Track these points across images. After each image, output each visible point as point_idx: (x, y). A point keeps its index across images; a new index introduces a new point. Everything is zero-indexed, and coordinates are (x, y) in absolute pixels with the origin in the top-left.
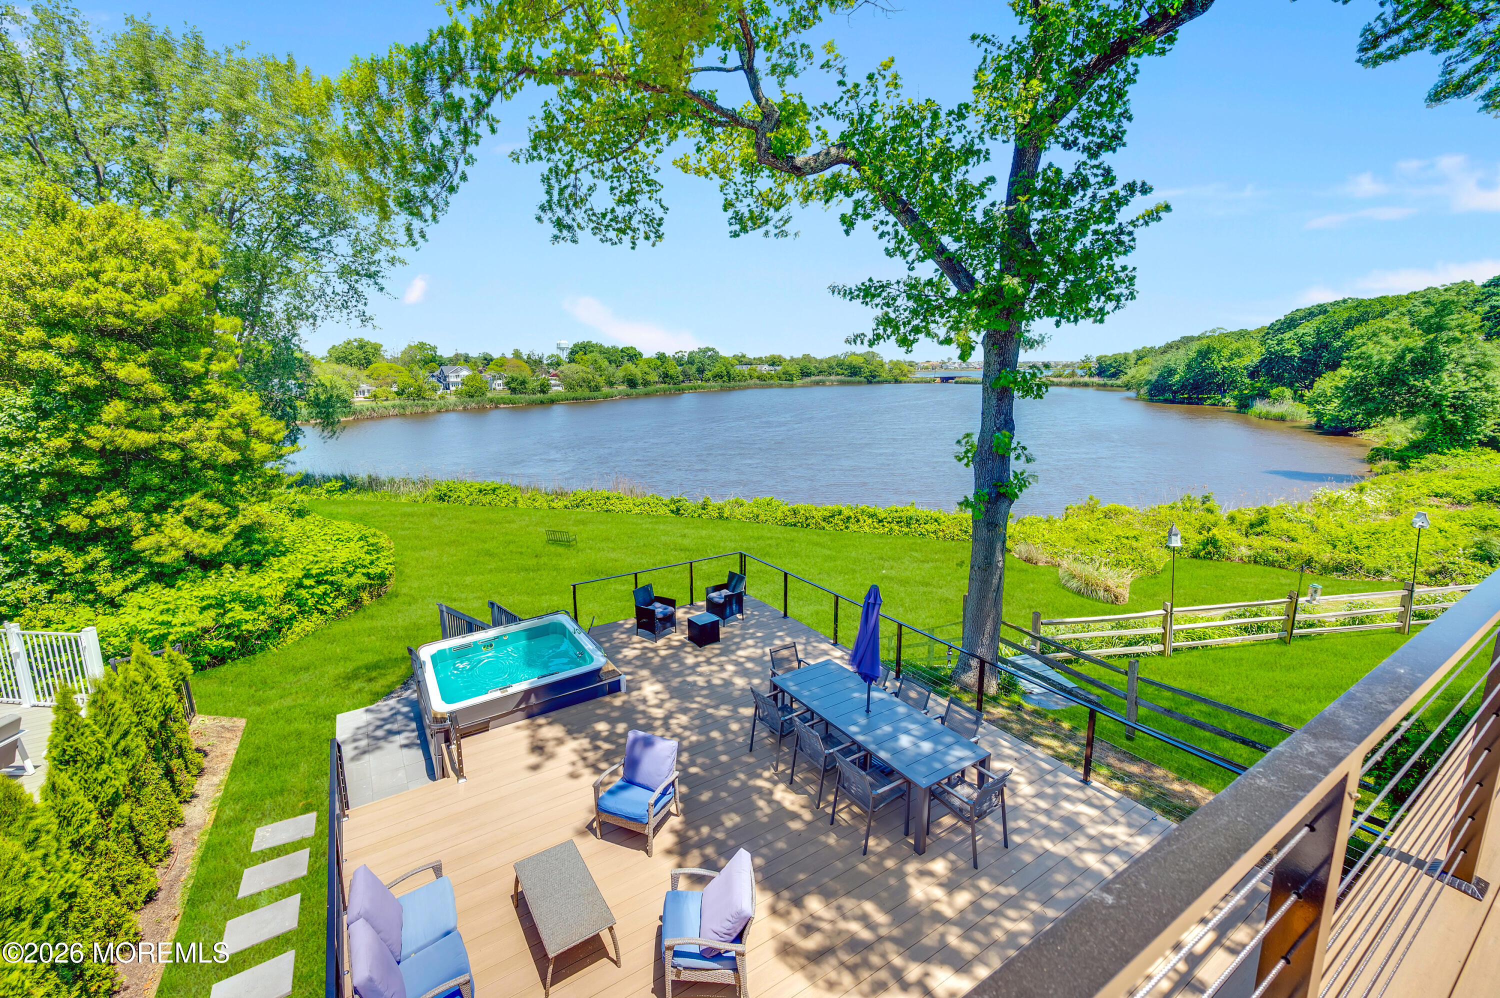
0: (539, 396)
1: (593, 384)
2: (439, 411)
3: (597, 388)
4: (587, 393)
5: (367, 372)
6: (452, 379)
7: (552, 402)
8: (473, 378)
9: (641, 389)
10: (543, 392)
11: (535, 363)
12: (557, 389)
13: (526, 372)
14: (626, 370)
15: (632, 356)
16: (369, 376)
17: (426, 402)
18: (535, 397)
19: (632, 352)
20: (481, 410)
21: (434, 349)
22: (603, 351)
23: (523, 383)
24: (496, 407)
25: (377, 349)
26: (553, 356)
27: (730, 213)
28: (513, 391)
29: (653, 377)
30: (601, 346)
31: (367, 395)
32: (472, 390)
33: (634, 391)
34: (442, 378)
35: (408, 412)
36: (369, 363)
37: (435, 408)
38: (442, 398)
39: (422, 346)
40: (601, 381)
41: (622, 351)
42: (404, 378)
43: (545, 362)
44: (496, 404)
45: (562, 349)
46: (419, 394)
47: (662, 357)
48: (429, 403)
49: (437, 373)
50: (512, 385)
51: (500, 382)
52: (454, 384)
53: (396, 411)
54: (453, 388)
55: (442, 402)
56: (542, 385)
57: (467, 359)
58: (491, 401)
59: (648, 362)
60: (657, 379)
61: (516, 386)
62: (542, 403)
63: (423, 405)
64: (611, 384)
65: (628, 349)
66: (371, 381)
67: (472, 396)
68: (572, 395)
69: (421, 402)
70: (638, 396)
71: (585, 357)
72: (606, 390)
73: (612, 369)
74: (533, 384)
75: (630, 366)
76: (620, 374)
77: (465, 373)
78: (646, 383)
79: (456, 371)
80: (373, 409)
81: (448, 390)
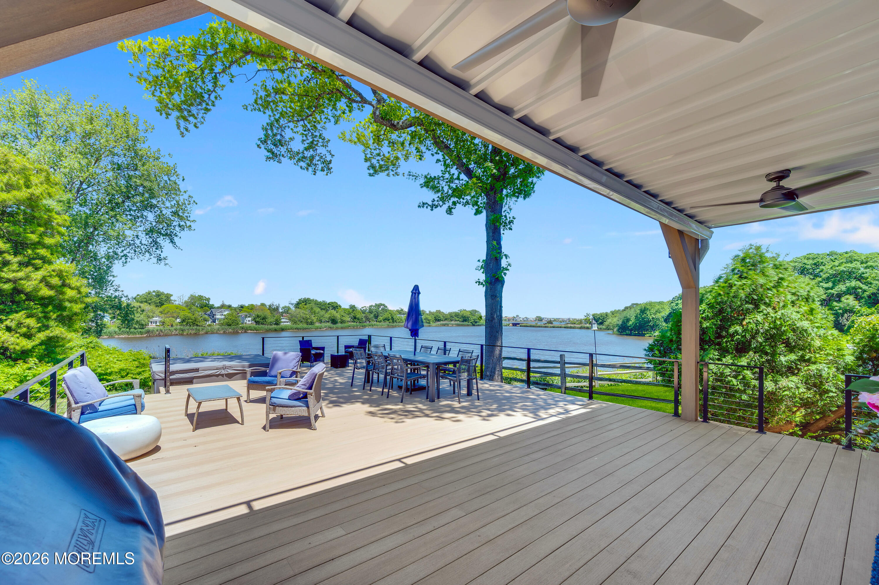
0: (274, 326)
1: (309, 321)
2: (207, 333)
3: (312, 323)
4: (305, 326)
5: (160, 309)
6: (218, 316)
7: (283, 330)
8: (231, 315)
9: (339, 325)
10: (277, 324)
11: (274, 309)
12: (285, 322)
13: (268, 313)
14: (331, 314)
15: (335, 307)
16: (161, 312)
17: (198, 328)
18: (271, 327)
19: (335, 305)
20: (235, 333)
21: (208, 300)
22: (317, 303)
23: (264, 318)
24: (245, 332)
25: (168, 297)
26: (285, 307)
28: (257, 323)
29: (347, 318)
30: (316, 300)
31: (158, 324)
32: (230, 322)
33: (335, 326)
34: (212, 315)
35: (185, 333)
36: (162, 304)
37: (204, 331)
38: (210, 326)
39: (200, 297)
40: (315, 319)
41: (329, 304)
42: (187, 313)
43: (280, 310)
44: (245, 330)
45: (292, 304)
46: (195, 323)
47: (353, 307)
48: (200, 328)
49: (209, 313)
50: (257, 320)
51: (250, 319)
52: (218, 319)
53: (177, 333)
54: (217, 322)
55: (209, 328)
56: (276, 320)
57: (230, 306)
58: (243, 328)
59: (345, 310)
60: (349, 319)
61: (260, 320)
62: (276, 330)
63: (196, 329)
64: (321, 322)
65: (332, 303)
66: (163, 315)
67: (230, 325)
68: (295, 326)
69: (195, 327)
70: (337, 328)
71: (306, 306)
72: (317, 324)
73: (322, 313)
74: (270, 319)
75: (334, 312)
76: (327, 315)
77: (227, 314)
78: (342, 322)
79: (221, 312)
80: (161, 331)
81: (215, 322)
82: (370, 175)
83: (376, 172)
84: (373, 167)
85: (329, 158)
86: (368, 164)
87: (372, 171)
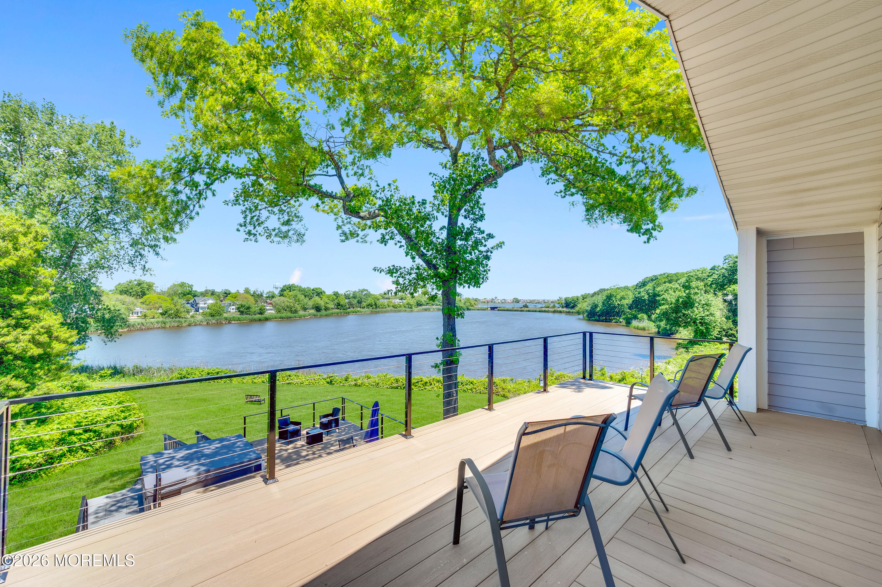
0: (258, 316)
1: (293, 309)
2: (189, 325)
3: (296, 312)
4: (289, 314)
5: (141, 300)
6: (201, 305)
7: (267, 319)
8: (215, 305)
9: (323, 312)
10: (261, 313)
11: (258, 296)
12: (270, 312)
13: (251, 301)
14: (315, 301)
15: (319, 293)
16: (142, 303)
17: (181, 320)
18: (255, 317)
19: (319, 291)
20: (219, 324)
21: (191, 286)
22: (301, 290)
23: (249, 308)
24: (229, 323)
25: (150, 286)
26: (270, 292)
28: (242, 313)
29: (331, 305)
30: (300, 287)
31: (139, 314)
32: (214, 312)
33: (319, 314)
34: (195, 305)
35: (168, 326)
36: (144, 294)
37: (187, 323)
38: (192, 317)
39: (182, 285)
40: (298, 307)
41: (313, 290)
42: (167, 304)
43: (265, 295)
44: (229, 321)
45: (277, 288)
46: (177, 315)
47: (336, 294)
48: (183, 320)
49: (191, 301)
50: (241, 309)
51: (233, 307)
52: (202, 308)
53: (159, 325)
54: (201, 311)
55: (192, 320)
56: (260, 309)
57: (213, 293)
58: (226, 319)
59: (328, 297)
60: (333, 306)
61: (243, 310)
62: (260, 320)
63: (179, 321)
64: (305, 309)
65: (317, 289)
66: (144, 306)
67: (213, 316)
68: (279, 315)
69: (177, 319)
70: (321, 316)
71: (290, 293)
72: (301, 313)
73: (306, 300)
74: (255, 308)
75: (317, 299)
76: (311, 303)
77: (211, 302)
78: (326, 309)
79: (204, 300)
80: (142, 324)
81: (198, 311)
82: (343, 241)
83: (347, 239)
84: (344, 233)
85: (303, 231)
86: (340, 231)
87: (343, 238)
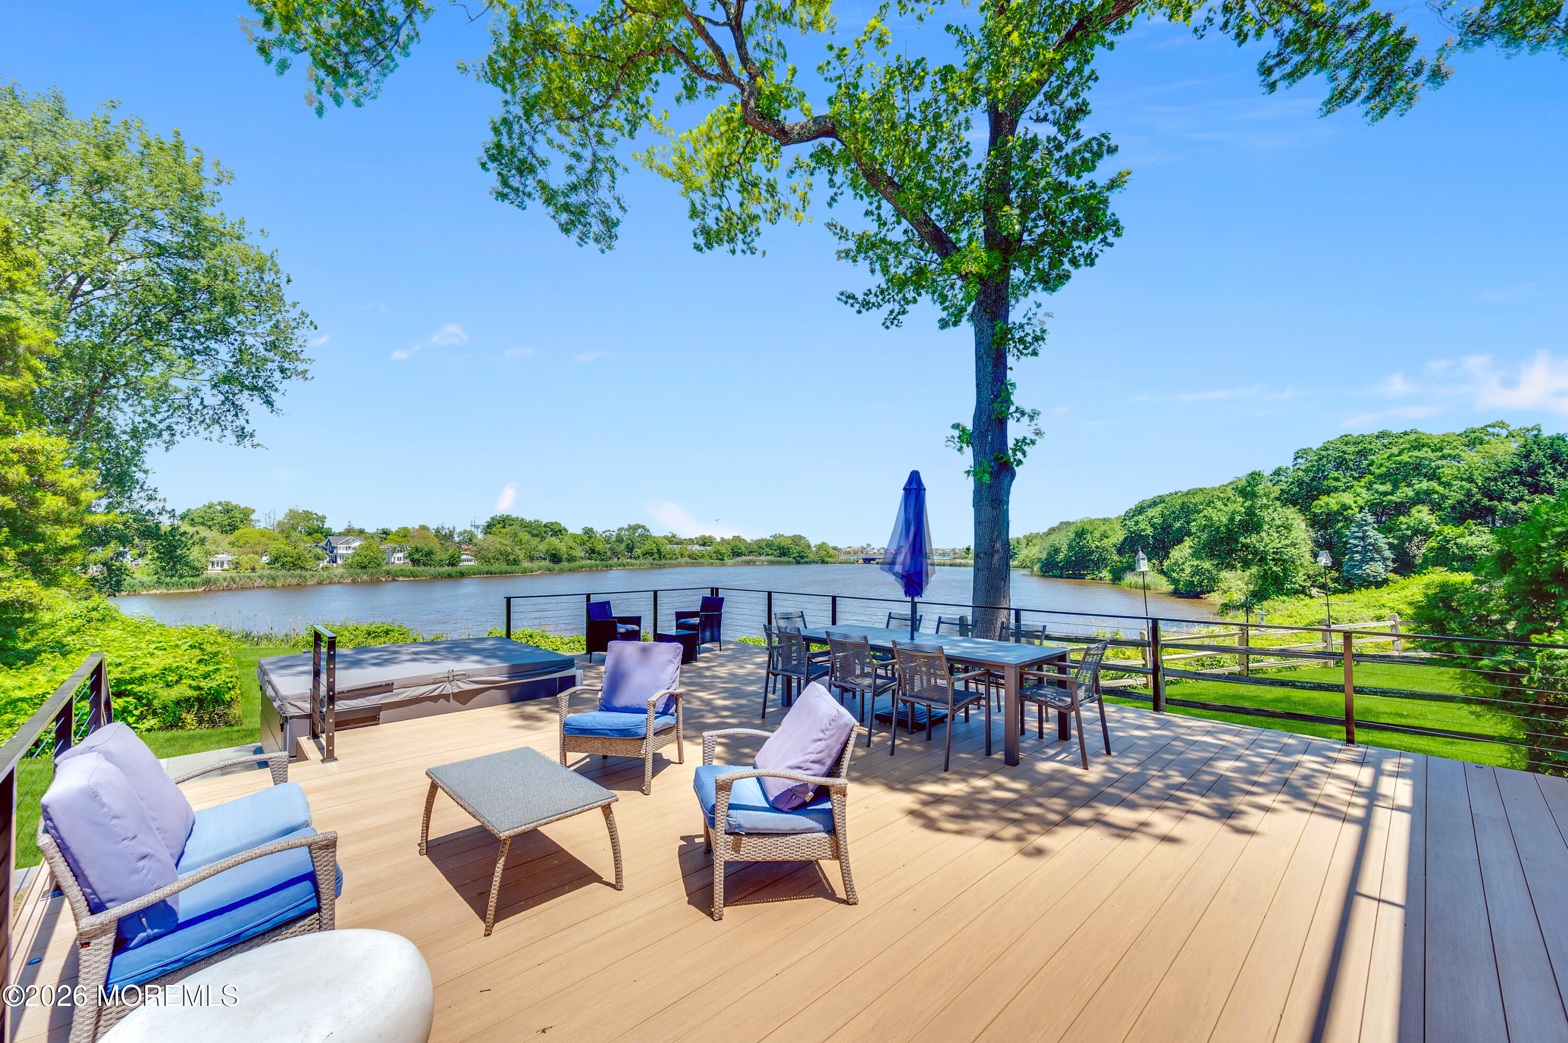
0: (447, 569)
1: (511, 557)
2: (320, 583)
3: (516, 562)
4: (504, 567)
5: (231, 538)
6: (341, 551)
7: (462, 575)
8: (367, 548)
9: (565, 565)
10: (452, 564)
11: (445, 537)
12: (468, 562)
13: (435, 544)
14: (550, 544)
15: (557, 531)
16: (232, 544)
17: (304, 573)
18: (441, 570)
19: (556, 528)
20: (375, 582)
21: (322, 519)
22: (526, 526)
23: (429, 554)
24: (394, 580)
25: (246, 514)
26: (465, 531)
27: (696, 223)
28: (415, 562)
29: (579, 552)
30: (523, 519)
31: (226, 566)
32: (366, 561)
33: (557, 567)
34: (330, 549)
35: (279, 584)
36: (233, 528)
37: (315, 580)
38: (325, 569)
39: (307, 515)
40: (521, 554)
41: (545, 526)
42: (282, 546)
43: (457, 539)
44: (393, 576)
45: (477, 527)
46: (296, 564)
47: (589, 532)
48: (308, 574)
49: (323, 544)
50: (416, 556)
51: (401, 555)
52: (342, 556)
53: (263, 583)
54: (339, 561)
55: (325, 574)
56: (451, 558)
57: (362, 532)
58: (388, 573)
59: (574, 537)
60: (582, 554)
61: (420, 557)
62: (450, 576)
63: (300, 576)
64: (532, 559)
65: (552, 524)
66: (235, 549)
67: (365, 568)
68: (485, 568)
69: (298, 572)
70: (561, 571)
71: (503, 531)
72: (526, 564)
73: (535, 542)
74: (441, 555)
75: (554, 541)
76: (543, 547)
77: (357, 544)
78: (571, 559)
79: (347, 542)
80: (233, 580)
81: (335, 562)
